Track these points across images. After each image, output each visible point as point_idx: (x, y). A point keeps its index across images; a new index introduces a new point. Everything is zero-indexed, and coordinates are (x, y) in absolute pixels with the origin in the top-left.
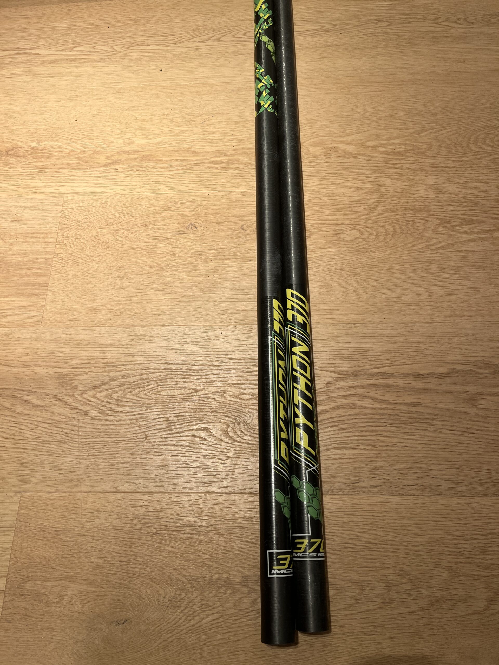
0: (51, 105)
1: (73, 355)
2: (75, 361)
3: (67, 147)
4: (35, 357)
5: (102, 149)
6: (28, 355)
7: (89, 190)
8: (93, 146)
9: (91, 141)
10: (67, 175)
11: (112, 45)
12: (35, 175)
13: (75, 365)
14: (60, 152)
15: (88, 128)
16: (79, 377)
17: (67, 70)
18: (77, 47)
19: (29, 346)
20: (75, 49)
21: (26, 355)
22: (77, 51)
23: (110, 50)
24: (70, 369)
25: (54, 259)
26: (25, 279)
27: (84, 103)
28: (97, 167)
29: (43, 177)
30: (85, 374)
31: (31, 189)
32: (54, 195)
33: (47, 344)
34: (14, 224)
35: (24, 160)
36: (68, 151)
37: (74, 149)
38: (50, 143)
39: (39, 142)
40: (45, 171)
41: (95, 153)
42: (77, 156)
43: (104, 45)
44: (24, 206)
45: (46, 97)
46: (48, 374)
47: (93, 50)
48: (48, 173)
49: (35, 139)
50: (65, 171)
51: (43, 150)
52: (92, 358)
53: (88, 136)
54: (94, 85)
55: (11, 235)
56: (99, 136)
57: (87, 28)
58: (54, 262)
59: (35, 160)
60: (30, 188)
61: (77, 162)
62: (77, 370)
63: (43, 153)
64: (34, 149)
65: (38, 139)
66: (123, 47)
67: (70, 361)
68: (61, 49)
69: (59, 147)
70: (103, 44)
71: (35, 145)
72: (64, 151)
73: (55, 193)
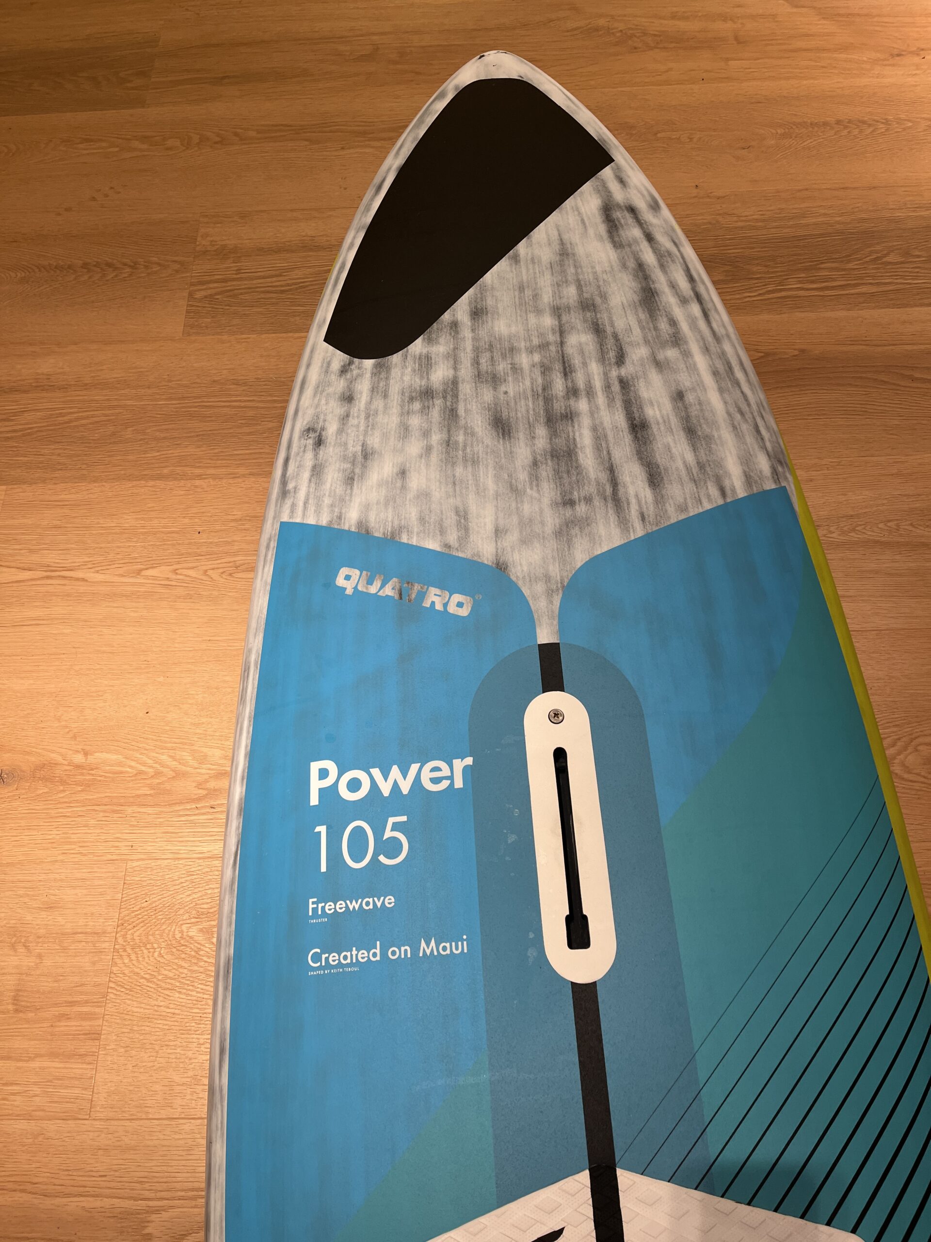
0: (106, 682)
1: (143, 1174)
2: (146, 1186)
3: (133, 764)
4: (81, 1178)
5: (188, 769)
6: (70, 1173)
7: (169, 848)
8: (175, 763)
9: (171, 753)
10: (133, 819)
11: (205, 568)
12: (79, 819)
13: (147, 1194)
14: (122, 772)
15: (167, 728)
16: (153, 1217)
17: (132, 614)
18: (147, 569)
19: (71, 1156)
20: (144, 573)
21: (67, 1173)
22: (147, 578)
23: (201, 577)
24: (140, 1202)
25: (112, 985)
26: (62, 1024)
27: (161, 679)
28: (181, 803)
29: (93, 822)
30: (164, 1210)
31: (73, 847)
32: (110, 857)
33: (101, 1152)
34: (44, 914)
35: (61, 788)
36: (135, 772)
37: (143, 768)
38: (104, 756)
39: (86, 754)
40: (96, 811)
41: (178, 775)
42: (148, 782)
43: (193, 568)
44: (62, 880)
45: (98, 667)
46: (103, 1210)
47: (174, 577)
48: (102, 814)
49: (79, 747)
50: (129, 810)
51: (92, 770)
52: (174, 1179)
53: (166, 742)
54: (177, 645)
55: (39, 937)
56: (185, 744)
57: (162, 532)
58: (110, 990)
59: (79, 788)
60: (71, 843)
61: (148, 793)
62: (151, 1203)
63: (93, 775)
64: (78, 767)
65: (85, 747)
66: (222, 573)
67: (138, 1186)
68: (121, 571)
69: (120, 764)
70: (190, 565)
71: (79, 758)
72: (127, 772)
73: (111, 853)
